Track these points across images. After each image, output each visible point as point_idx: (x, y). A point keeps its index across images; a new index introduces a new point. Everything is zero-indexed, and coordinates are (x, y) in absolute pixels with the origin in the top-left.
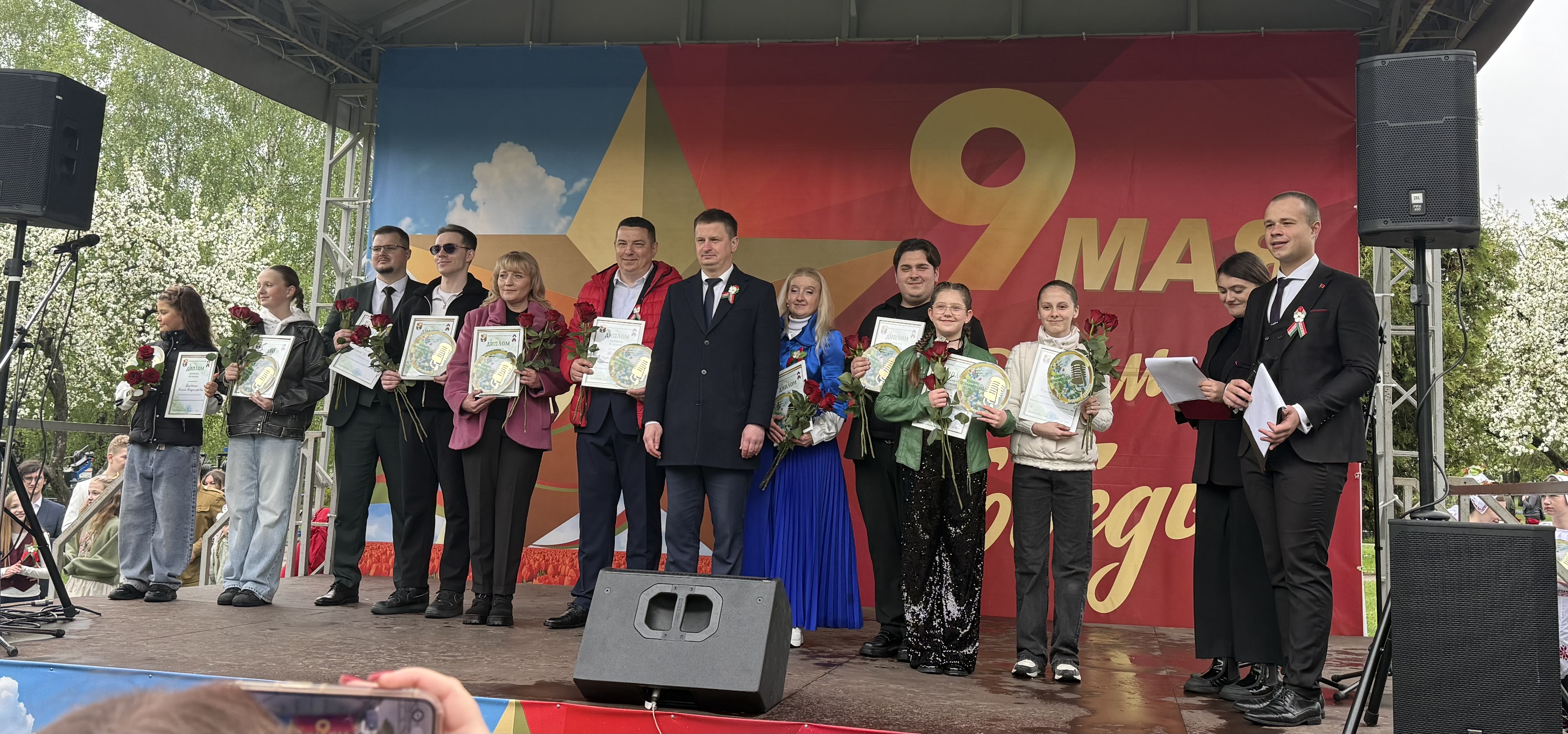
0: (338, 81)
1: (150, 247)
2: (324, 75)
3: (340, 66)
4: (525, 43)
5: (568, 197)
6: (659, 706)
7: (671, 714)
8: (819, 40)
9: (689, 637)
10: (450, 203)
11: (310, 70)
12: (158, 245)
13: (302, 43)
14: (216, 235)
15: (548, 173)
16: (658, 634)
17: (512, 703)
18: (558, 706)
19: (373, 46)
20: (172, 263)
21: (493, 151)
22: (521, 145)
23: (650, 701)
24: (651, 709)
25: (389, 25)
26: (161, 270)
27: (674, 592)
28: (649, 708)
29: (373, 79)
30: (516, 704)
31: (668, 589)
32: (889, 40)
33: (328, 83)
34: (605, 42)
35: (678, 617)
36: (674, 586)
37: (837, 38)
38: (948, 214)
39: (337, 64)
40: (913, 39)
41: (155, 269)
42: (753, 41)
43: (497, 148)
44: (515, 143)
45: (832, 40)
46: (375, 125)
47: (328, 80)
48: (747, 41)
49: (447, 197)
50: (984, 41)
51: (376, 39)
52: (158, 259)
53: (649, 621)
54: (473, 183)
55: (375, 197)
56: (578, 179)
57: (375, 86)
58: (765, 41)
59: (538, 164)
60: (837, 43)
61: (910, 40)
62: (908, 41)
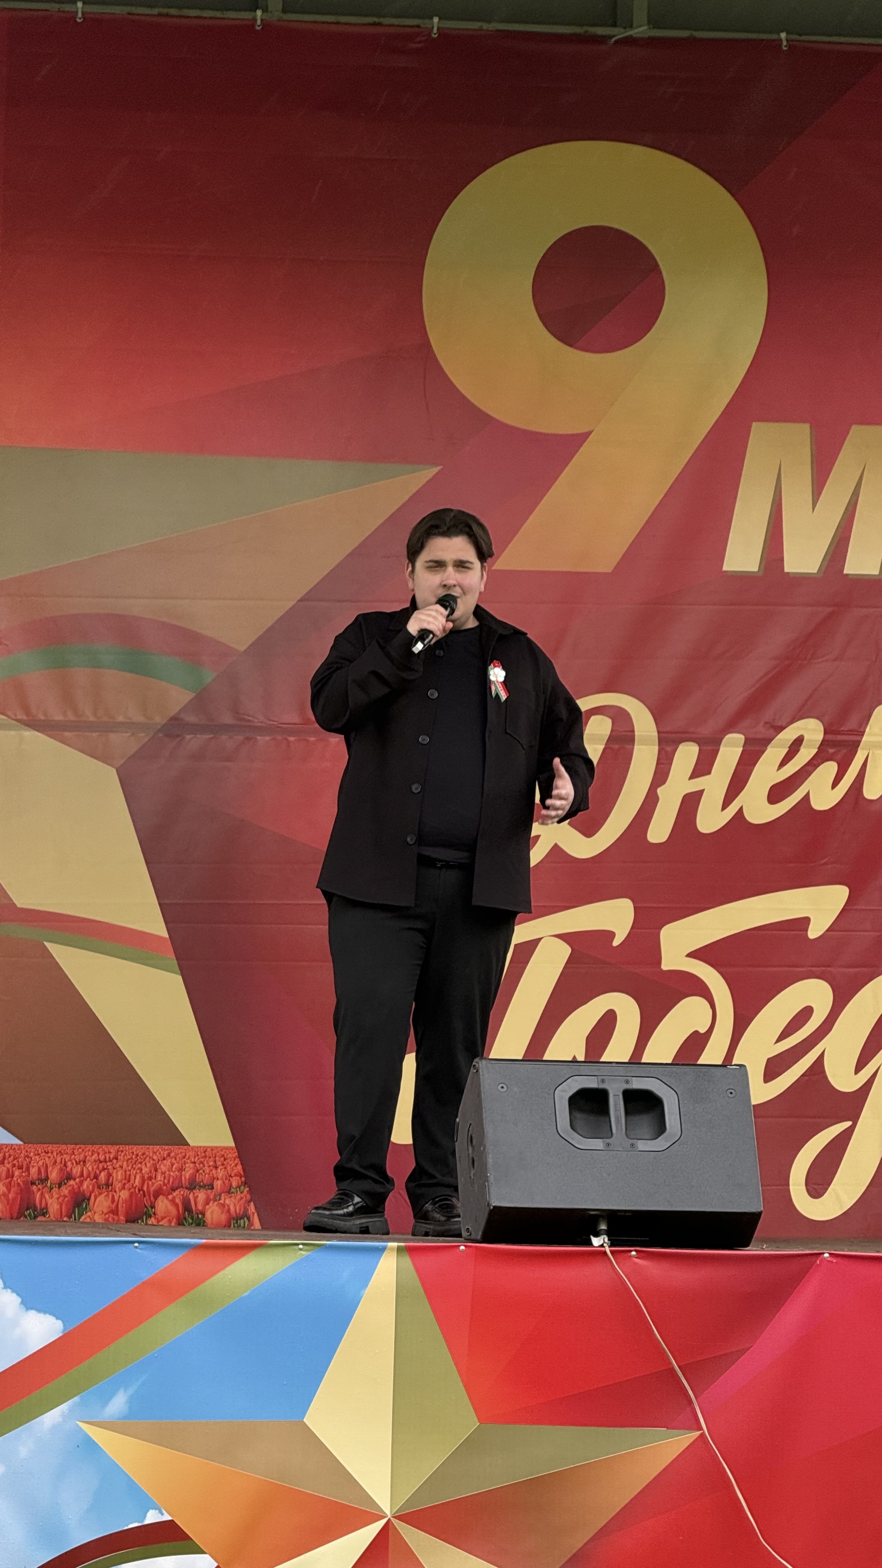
6: (613, 1241)
7: (633, 1252)
9: (641, 1145)
17: (392, 1249)
18: (462, 1248)
23: (598, 1235)
24: (602, 1247)
27: (602, 1086)
28: (598, 1244)
30: (399, 1249)
31: (593, 1084)
35: (617, 1121)
36: (601, 1078)
37: (258, 13)
45: (248, 16)
48: (53, 7)
50: (575, 38)
58: (97, 9)
60: (259, 22)
61: (418, 26)
62: (412, 27)
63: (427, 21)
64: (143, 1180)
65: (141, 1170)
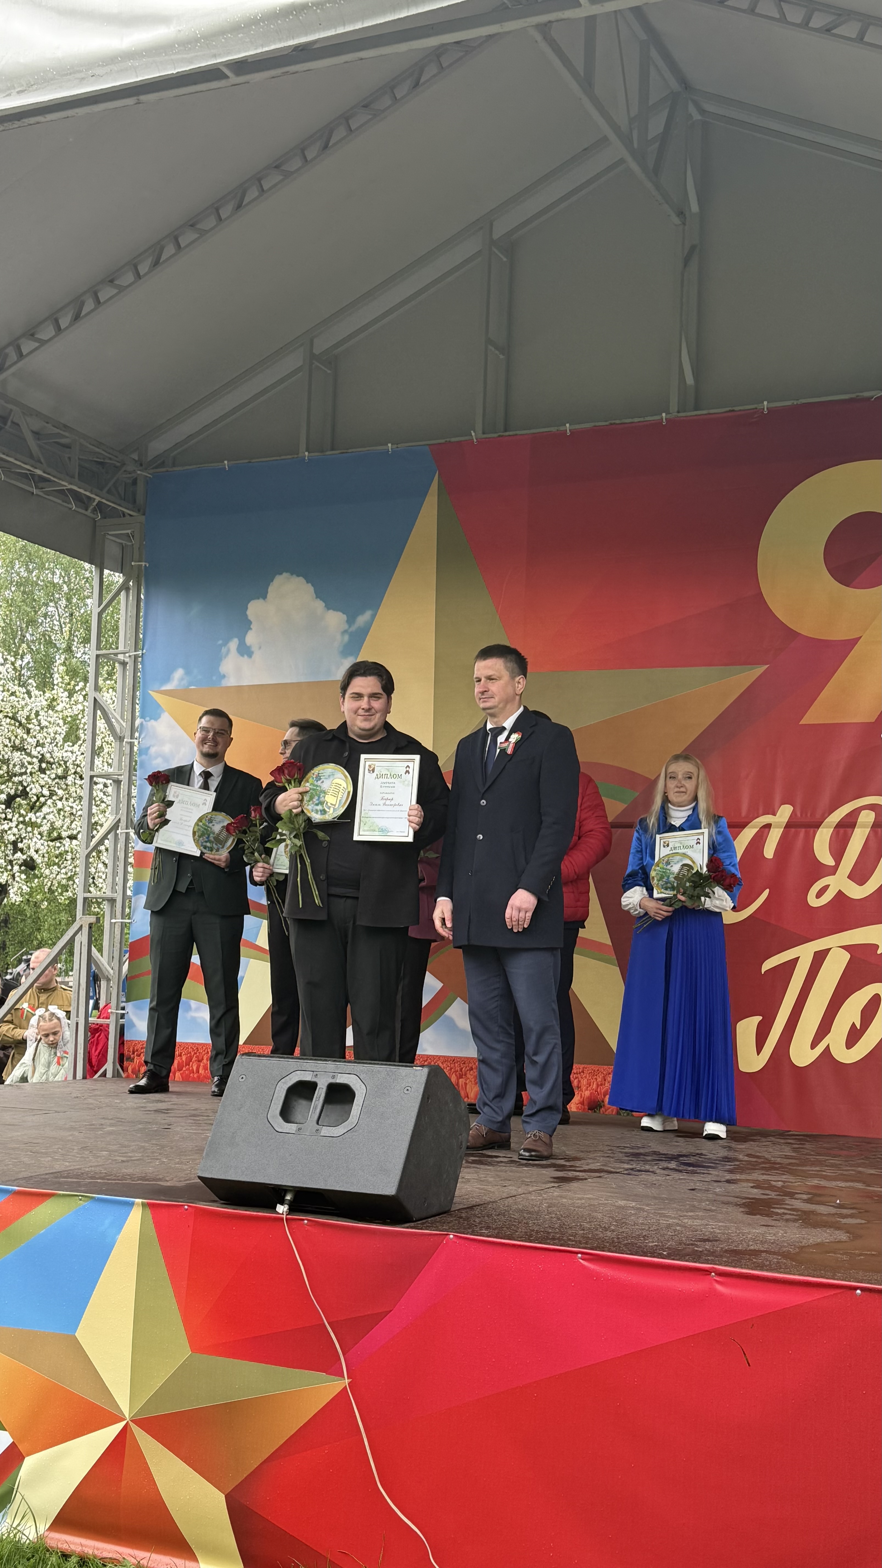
0: (104, 517)
1: (10, 724)
2: (87, 510)
3: (98, 499)
4: (300, 455)
5: (351, 635)
6: (291, 1210)
7: (303, 1220)
8: (642, 419)
9: (325, 1131)
10: (224, 650)
11: (70, 506)
12: (18, 722)
13: (49, 474)
14: (81, 708)
15: (328, 607)
16: (291, 1127)
17: (138, 1204)
18: (186, 1207)
19: (139, 472)
20: (33, 741)
21: (269, 585)
22: (298, 576)
23: (282, 1204)
24: (283, 1214)
25: (158, 446)
26: (21, 749)
27: (314, 1080)
28: (281, 1212)
29: (139, 511)
30: (143, 1204)
31: (308, 1077)
32: (730, 411)
33: (94, 519)
34: (390, 445)
35: (315, 1108)
36: (315, 1073)
37: (664, 415)
38: (807, 627)
39: (93, 496)
40: (759, 406)
41: (15, 748)
42: (562, 428)
43: (272, 581)
44: (292, 574)
45: (658, 417)
46: (143, 564)
47: (92, 515)
48: (554, 429)
49: (220, 642)
50: (851, 400)
51: (141, 465)
52: (19, 737)
53: (286, 1113)
54: (247, 625)
55: (145, 648)
56: (361, 611)
57: (142, 518)
58: (577, 427)
59: (317, 598)
60: (664, 420)
61: (756, 408)
62: (753, 409)
63: (760, 405)
64: (598, 1085)
65: (596, 1079)
